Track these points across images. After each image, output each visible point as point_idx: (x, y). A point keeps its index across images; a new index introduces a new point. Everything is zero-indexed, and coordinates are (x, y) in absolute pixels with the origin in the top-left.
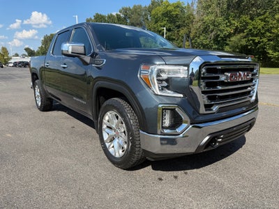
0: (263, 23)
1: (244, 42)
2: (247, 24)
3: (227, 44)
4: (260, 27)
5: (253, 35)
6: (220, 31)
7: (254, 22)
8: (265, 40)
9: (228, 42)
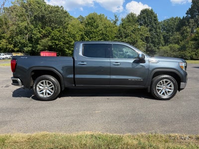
0: (59, 33)
1: (50, 43)
2: (50, 32)
3: (39, 44)
4: (58, 35)
5: (54, 39)
6: (34, 34)
7: (54, 32)
8: (61, 43)
9: (40, 43)
